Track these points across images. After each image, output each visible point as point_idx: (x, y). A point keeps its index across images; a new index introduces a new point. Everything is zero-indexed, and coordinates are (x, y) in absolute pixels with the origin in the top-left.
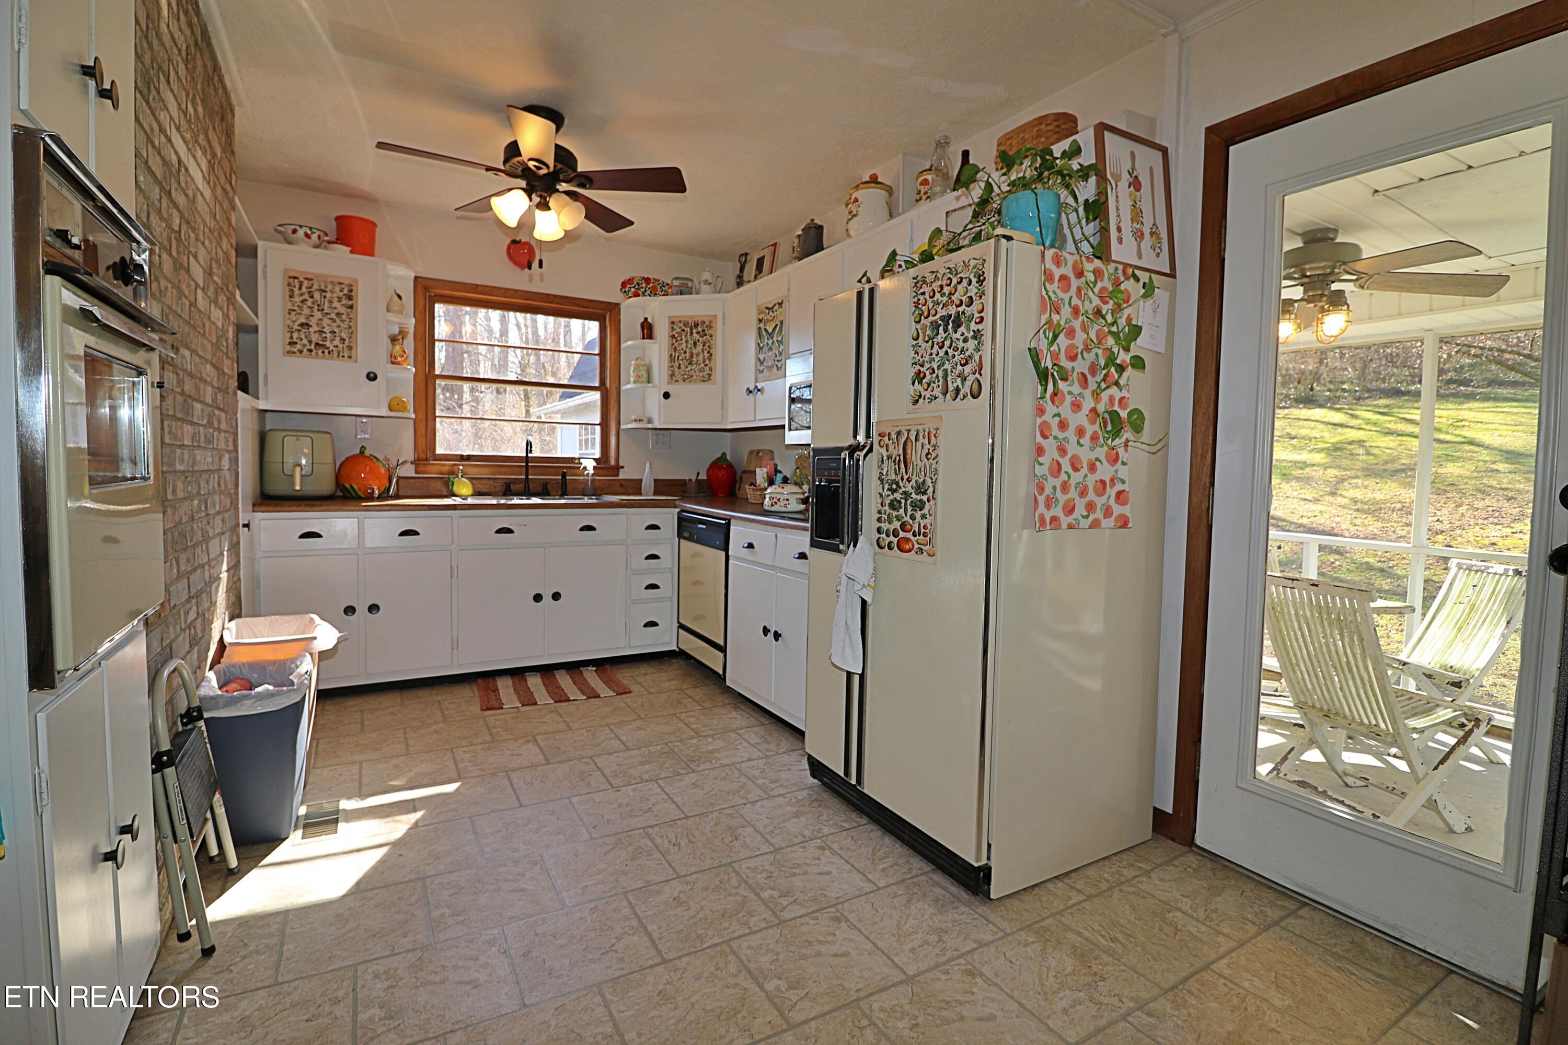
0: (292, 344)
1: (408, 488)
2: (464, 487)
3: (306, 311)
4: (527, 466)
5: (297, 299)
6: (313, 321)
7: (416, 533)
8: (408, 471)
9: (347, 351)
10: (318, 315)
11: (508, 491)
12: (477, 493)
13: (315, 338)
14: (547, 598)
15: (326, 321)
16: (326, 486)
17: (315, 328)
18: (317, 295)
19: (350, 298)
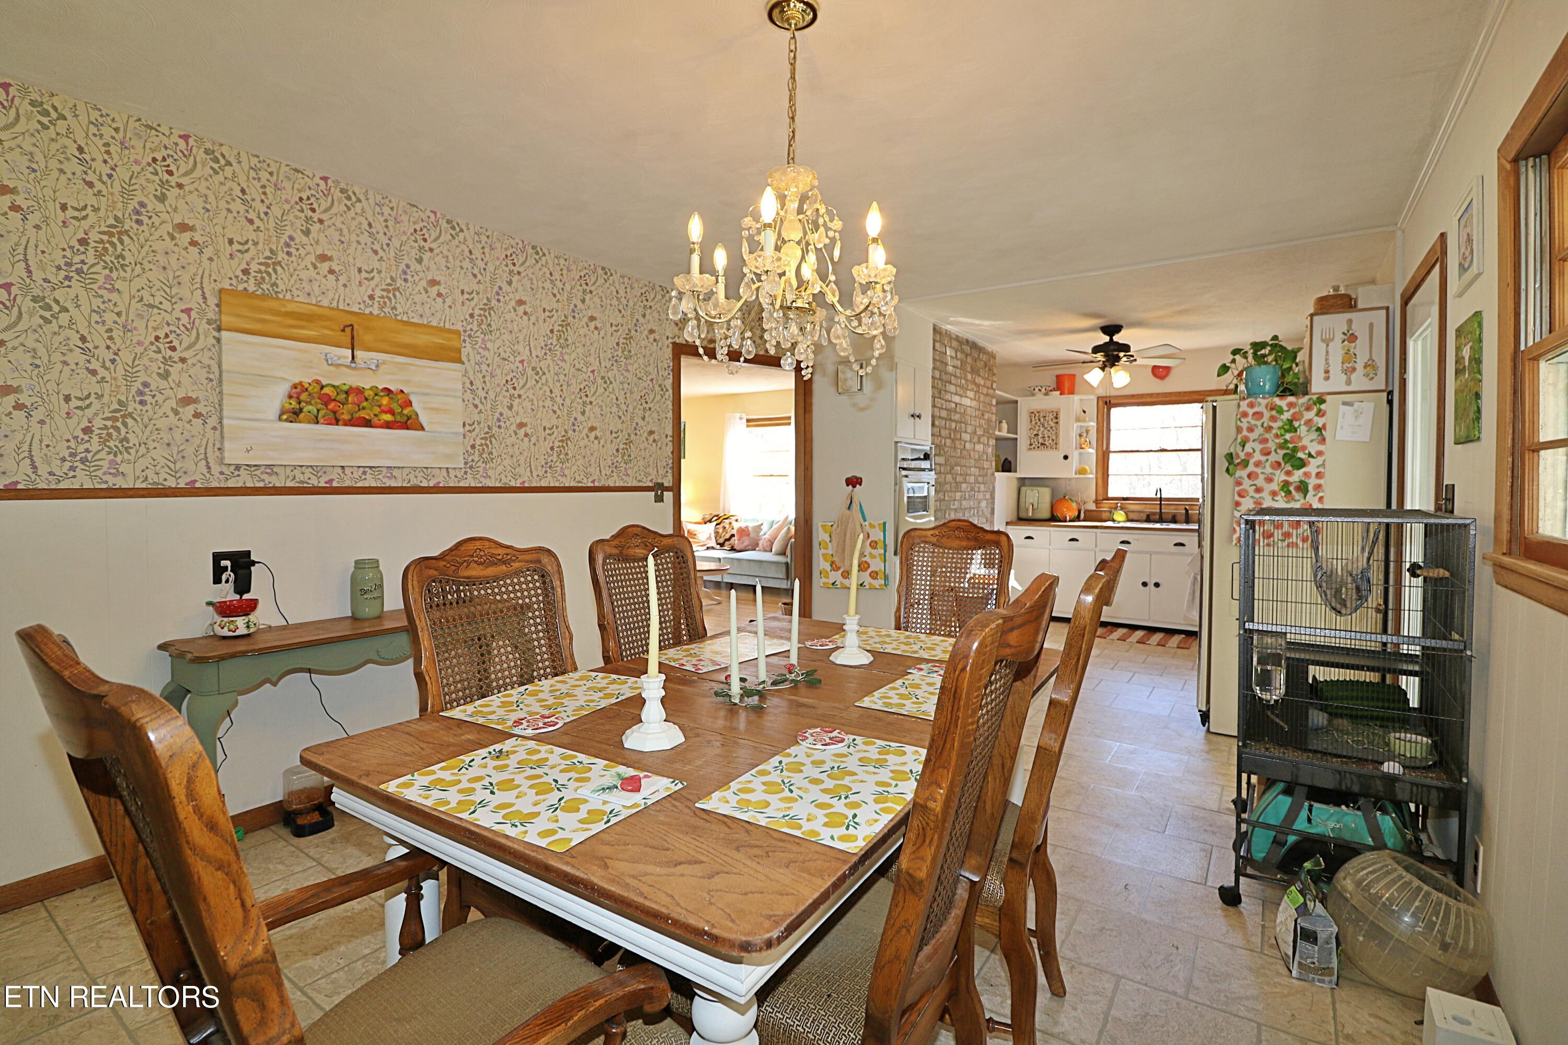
0: (1031, 445)
1: (1090, 516)
2: (1120, 516)
3: (1037, 428)
4: (1161, 504)
5: (1033, 423)
6: (1040, 433)
7: (1077, 540)
8: (1092, 507)
9: (1055, 445)
10: (1042, 429)
11: (1148, 520)
12: (1129, 520)
13: (1041, 441)
14: (1151, 586)
15: (1046, 432)
16: (1046, 514)
17: (1041, 436)
18: (1042, 420)
19: (1056, 418)
